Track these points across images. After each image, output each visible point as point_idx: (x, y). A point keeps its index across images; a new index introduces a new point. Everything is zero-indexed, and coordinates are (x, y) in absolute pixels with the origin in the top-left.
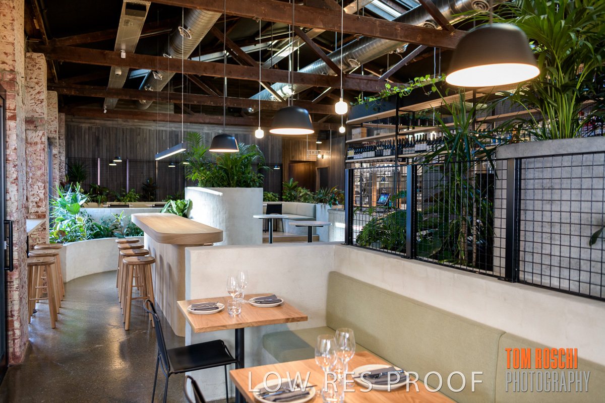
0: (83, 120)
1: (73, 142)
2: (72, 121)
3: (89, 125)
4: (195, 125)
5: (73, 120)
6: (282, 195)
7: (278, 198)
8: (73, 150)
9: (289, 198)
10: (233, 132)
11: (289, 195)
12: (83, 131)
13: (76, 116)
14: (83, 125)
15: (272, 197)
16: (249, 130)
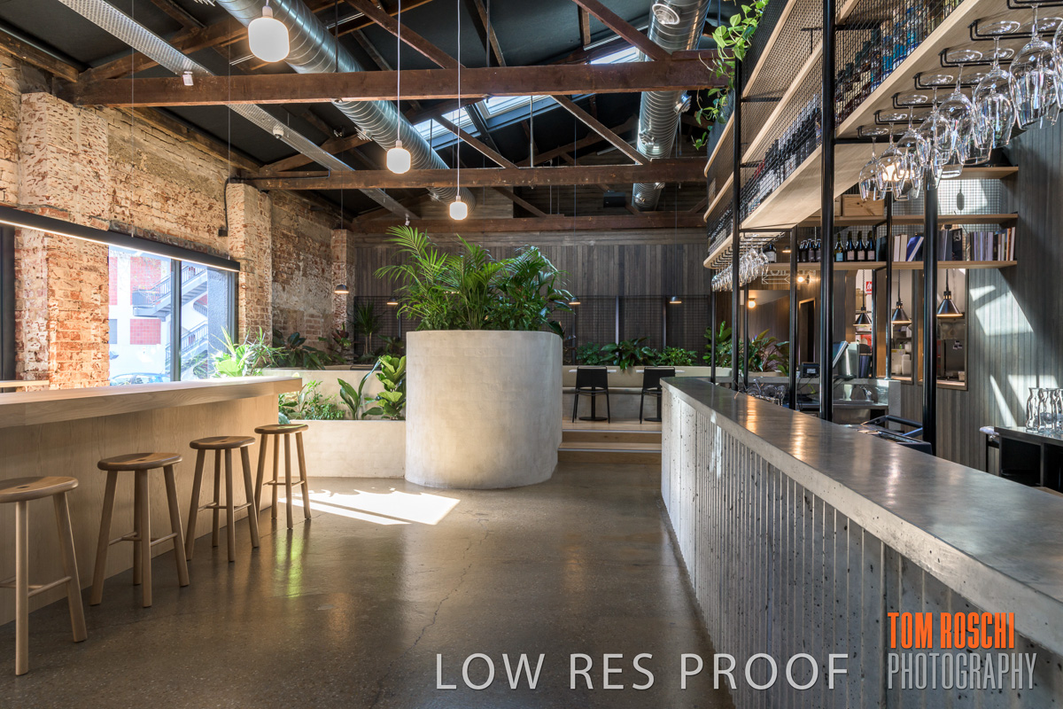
0: (378, 240)
1: (364, 273)
2: (365, 242)
3: (387, 246)
4: (549, 234)
5: (366, 240)
6: (700, 354)
7: (693, 359)
8: (365, 285)
10: (616, 243)
12: (379, 255)
13: (369, 235)
14: (379, 247)
16: (646, 237)
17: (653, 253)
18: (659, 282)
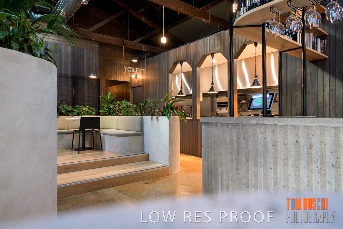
6: (99, 110)
7: (95, 112)
9: (107, 112)
11: (107, 109)
15: (88, 112)
16: (62, 39)
17: (66, 50)
18: (70, 67)
